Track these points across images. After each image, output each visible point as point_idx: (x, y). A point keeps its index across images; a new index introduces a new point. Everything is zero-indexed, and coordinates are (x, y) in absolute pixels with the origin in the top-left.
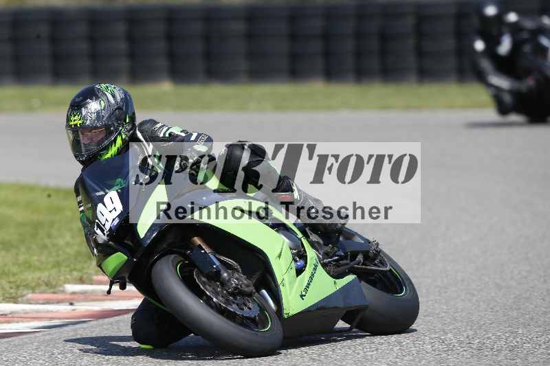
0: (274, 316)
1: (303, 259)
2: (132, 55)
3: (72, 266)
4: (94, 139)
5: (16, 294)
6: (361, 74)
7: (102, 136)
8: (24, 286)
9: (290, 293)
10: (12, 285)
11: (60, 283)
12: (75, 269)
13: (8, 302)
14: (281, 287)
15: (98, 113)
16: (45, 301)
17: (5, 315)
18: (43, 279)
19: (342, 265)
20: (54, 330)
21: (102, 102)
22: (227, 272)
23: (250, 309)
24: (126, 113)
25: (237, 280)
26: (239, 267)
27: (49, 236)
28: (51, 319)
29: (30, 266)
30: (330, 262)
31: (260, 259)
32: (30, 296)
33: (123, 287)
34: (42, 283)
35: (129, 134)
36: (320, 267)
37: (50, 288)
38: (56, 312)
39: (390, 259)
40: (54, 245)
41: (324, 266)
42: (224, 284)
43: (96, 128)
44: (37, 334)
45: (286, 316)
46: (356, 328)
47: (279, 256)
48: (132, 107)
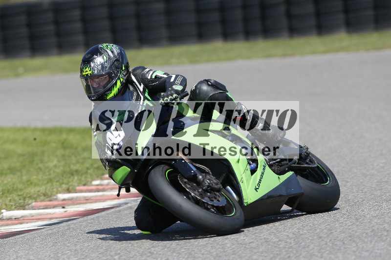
0: (237, 205)
1: (255, 163)
2: (86, 32)
3: (61, 181)
4: (101, 84)
5: (24, 203)
6: (248, 34)
7: (105, 82)
8: (28, 197)
9: (248, 188)
10: (21, 197)
11: (54, 193)
12: (63, 183)
13: (18, 209)
14: (241, 183)
15: (102, 65)
16: (44, 207)
17: (18, 219)
18: (41, 191)
19: (284, 165)
20: (53, 227)
21: (104, 57)
22: (201, 175)
23: (218, 201)
24: (122, 63)
25: (209, 180)
26: (209, 171)
27: (42, 161)
28: (51, 219)
29: (31, 183)
30: (274, 163)
31: (225, 164)
32: (34, 204)
33: (128, 190)
34: (41, 195)
35: (125, 78)
36: (267, 168)
37: (47, 198)
38: (53, 214)
39: (317, 159)
40: (47, 168)
41: (270, 166)
42: (199, 184)
43: (102, 75)
44: (43, 230)
45: (246, 205)
46: (296, 209)
47: (238, 162)
48: (126, 59)
